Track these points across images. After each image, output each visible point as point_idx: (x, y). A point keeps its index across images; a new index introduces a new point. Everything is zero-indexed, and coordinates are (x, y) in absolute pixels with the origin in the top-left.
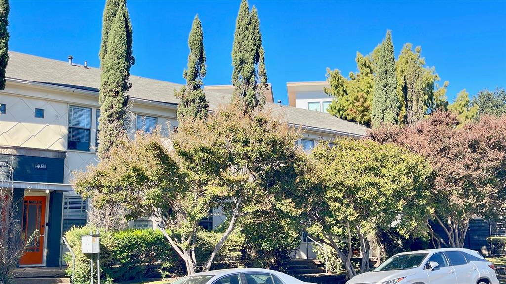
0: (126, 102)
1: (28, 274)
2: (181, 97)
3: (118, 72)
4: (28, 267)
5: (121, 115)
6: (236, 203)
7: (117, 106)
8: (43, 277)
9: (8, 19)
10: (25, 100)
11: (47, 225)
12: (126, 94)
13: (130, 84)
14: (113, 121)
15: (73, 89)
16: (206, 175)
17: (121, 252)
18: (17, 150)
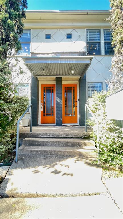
10: (61, 30)
11: (78, 100)
18: (55, 54)
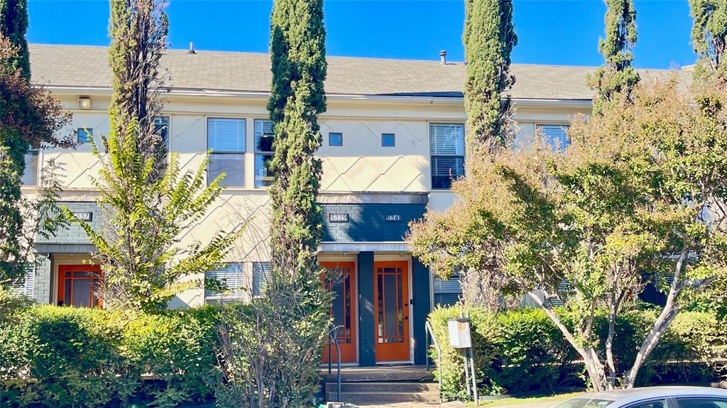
0: (505, 106)
1: (381, 376)
2: (597, 85)
3: (488, 61)
4: (388, 365)
5: (497, 127)
6: (676, 263)
7: (490, 115)
8: (403, 381)
9: (323, 8)
11: (411, 303)
12: (503, 95)
13: (512, 77)
14: (485, 138)
15: (430, 99)
16: (608, 215)
17: (511, 345)
18: (359, 196)
